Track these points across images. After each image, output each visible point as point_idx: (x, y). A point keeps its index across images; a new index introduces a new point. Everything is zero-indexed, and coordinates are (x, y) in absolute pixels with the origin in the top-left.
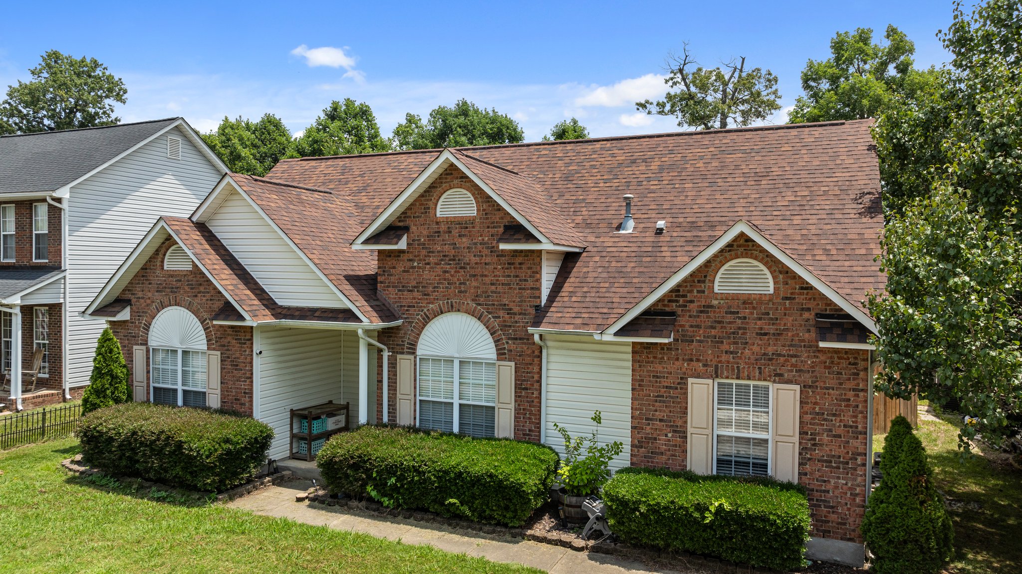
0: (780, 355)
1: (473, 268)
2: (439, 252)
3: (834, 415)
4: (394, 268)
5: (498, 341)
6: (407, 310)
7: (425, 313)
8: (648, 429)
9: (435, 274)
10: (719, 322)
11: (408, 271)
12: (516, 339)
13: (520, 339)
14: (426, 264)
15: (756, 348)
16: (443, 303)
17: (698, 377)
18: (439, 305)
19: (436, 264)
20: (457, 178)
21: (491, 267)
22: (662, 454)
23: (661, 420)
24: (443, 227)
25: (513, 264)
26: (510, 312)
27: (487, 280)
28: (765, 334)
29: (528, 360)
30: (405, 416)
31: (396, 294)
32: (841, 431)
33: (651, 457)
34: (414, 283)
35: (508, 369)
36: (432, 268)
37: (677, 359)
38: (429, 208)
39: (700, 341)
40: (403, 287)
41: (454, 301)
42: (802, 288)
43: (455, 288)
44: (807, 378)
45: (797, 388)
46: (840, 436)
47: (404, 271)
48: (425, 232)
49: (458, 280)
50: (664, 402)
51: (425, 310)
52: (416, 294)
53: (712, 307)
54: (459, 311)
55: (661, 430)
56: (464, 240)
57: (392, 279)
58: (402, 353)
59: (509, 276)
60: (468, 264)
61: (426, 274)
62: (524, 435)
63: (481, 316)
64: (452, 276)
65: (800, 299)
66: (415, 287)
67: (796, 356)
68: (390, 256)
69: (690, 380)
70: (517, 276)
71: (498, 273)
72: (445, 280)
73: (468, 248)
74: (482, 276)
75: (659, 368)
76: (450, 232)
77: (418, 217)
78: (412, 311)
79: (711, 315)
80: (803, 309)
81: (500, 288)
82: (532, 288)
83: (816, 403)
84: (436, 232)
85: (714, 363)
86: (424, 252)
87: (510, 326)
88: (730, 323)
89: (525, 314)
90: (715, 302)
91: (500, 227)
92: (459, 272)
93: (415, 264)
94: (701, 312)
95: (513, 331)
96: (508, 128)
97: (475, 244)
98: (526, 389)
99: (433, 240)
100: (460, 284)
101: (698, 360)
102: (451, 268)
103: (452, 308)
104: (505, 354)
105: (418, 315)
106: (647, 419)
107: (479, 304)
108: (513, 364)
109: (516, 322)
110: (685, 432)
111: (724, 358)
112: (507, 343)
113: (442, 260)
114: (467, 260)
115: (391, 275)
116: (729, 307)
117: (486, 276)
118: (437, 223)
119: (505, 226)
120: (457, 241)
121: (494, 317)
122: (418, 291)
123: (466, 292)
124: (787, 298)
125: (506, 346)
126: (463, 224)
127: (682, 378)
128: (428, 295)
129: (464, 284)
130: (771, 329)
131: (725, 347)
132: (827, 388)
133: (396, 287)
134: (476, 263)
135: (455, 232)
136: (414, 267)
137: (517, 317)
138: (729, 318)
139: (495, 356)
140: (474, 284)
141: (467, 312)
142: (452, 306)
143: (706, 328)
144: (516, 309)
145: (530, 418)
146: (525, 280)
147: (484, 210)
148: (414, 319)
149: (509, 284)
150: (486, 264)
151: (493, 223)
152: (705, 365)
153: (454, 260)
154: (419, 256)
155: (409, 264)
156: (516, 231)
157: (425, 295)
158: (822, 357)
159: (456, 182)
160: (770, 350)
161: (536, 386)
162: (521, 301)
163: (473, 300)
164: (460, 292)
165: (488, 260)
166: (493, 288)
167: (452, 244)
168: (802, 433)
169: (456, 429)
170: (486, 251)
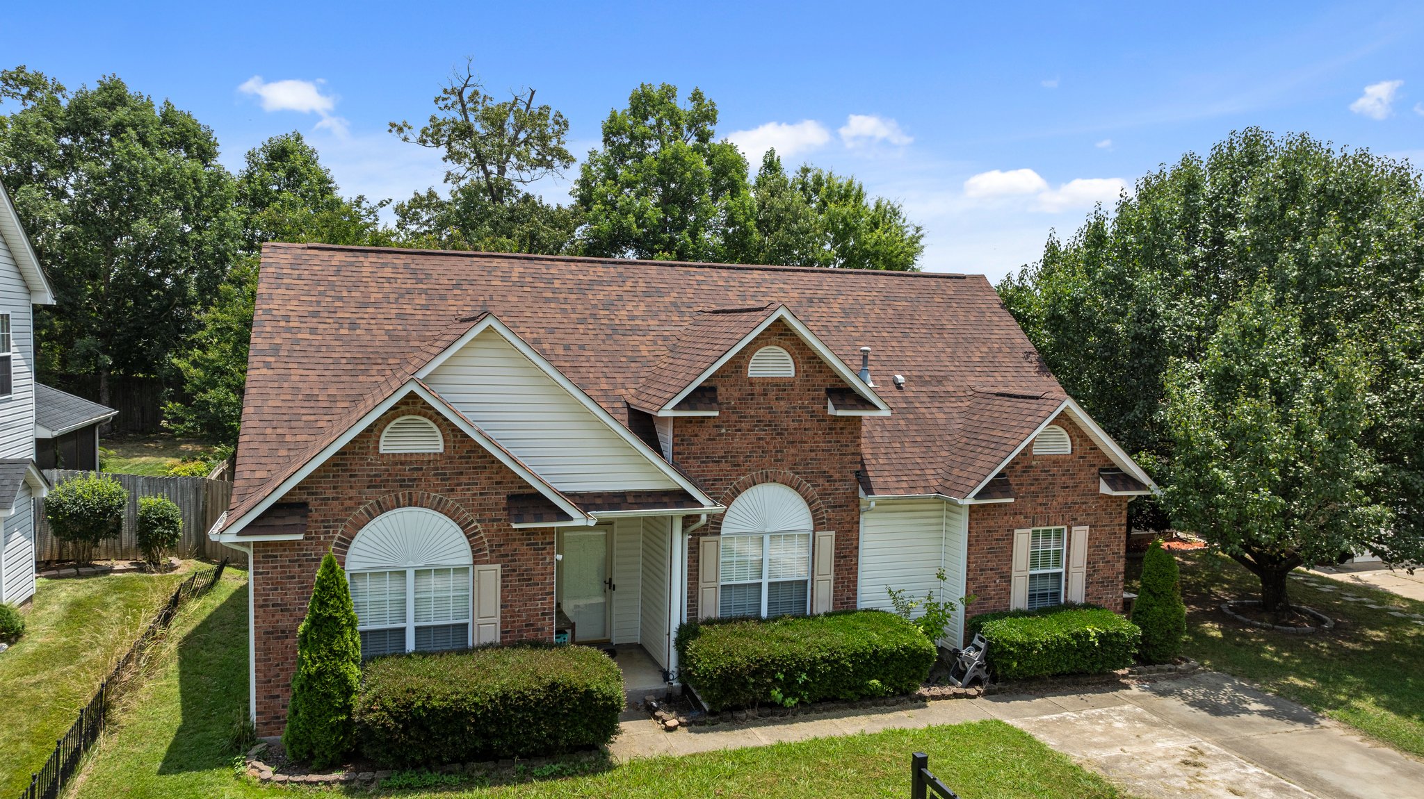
0: (1075, 503)
1: (791, 434)
2: (752, 417)
3: (1107, 546)
4: (696, 435)
5: (817, 510)
6: (713, 485)
7: (735, 487)
8: (982, 579)
9: (747, 441)
10: (1037, 480)
11: (714, 439)
12: (836, 507)
13: (840, 506)
14: (736, 430)
15: (1060, 499)
16: (757, 474)
17: (1021, 528)
18: (752, 476)
19: (748, 430)
20: (775, 335)
21: (810, 433)
22: (991, 598)
23: (991, 569)
24: (758, 389)
25: (835, 429)
26: (830, 479)
27: (807, 446)
28: (1067, 487)
29: (847, 526)
30: (710, 606)
31: (699, 467)
32: (1110, 558)
33: (983, 603)
34: (721, 453)
35: (827, 540)
36: (743, 435)
37: (1006, 514)
38: (741, 367)
39: (1022, 497)
40: (707, 457)
41: (769, 471)
42: (1091, 449)
43: (771, 456)
44: (1092, 519)
45: (1087, 528)
46: (1109, 562)
47: (709, 439)
48: (736, 395)
49: (774, 447)
50: (994, 553)
51: (735, 483)
52: (723, 465)
53: (1031, 467)
54: (774, 481)
55: (991, 578)
56: (782, 403)
57: (693, 449)
58: (706, 535)
59: (830, 442)
60: (786, 430)
61: (737, 442)
62: (842, 603)
63: (799, 485)
64: (767, 443)
65: (1090, 458)
66: (722, 457)
67: (1086, 503)
68: (691, 422)
69: (1016, 531)
70: (838, 442)
71: (818, 439)
72: (759, 448)
73: (786, 412)
74: (802, 442)
75: (992, 523)
76: (766, 395)
77: (727, 376)
78: (718, 485)
79: (1031, 474)
80: (1091, 466)
81: (820, 455)
82: (853, 454)
83: (1097, 539)
84: (749, 395)
85: (1032, 515)
86: (734, 417)
87: (830, 494)
88: (1044, 480)
89: (845, 481)
90: (1034, 463)
91: (821, 390)
92: (775, 439)
93: (723, 431)
94: (1024, 472)
95: (833, 498)
97: (794, 408)
98: (845, 557)
99: (745, 403)
100: (777, 452)
101: (1021, 513)
102: (766, 435)
103: (766, 479)
104: (824, 523)
105: (725, 489)
106: (981, 570)
107: (798, 473)
108: (833, 533)
109: (837, 489)
110: (1010, 577)
111: (1039, 509)
112: (827, 512)
113: (756, 426)
114: (784, 425)
115: (693, 444)
116: (1044, 467)
117: (805, 442)
118: (751, 384)
119: (827, 389)
120: (774, 404)
121: (813, 486)
122: (726, 462)
123: (783, 460)
124: (1081, 457)
125: (825, 515)
126: (780, 387)
127: (1008, 531)
128: (739, 465)
129: (781, 451)
130: (1070, 483)
131: (1040, 500)
132: (1104, 526)
133: (699, 458)
134: (795, 429)
135: (772, 395)
136: (721, 435)
137: (837, 484)
138: (1043, 476)
139: (811, 527)
140: (793, 451)
141: (783, 483)
142: (767, 477)
143: (1027, 485)
144: (836, 476)
145: (848, 586)
146: (847, 446)
147: (804, 372)
148: (721, 494)
149: (830, 450)
150: (805, 429)
151: (814, 385)
152: (1025, 517)
153: (770, 426)
154: (728, 421)
155: (715, 431)
156: (845, 394)
157: (735, 466)
158: (1102, 502)
159: (774, 339)
160: (1070, 500)
161: (854, 553)
162: (842, 468)
163: (791, 469)
164: (776, 460)
165: (808, 425)
166: (813, 454)
167: (768, 408)
168: (1088, 563)
169: (764, 613)
170: (806, 416)
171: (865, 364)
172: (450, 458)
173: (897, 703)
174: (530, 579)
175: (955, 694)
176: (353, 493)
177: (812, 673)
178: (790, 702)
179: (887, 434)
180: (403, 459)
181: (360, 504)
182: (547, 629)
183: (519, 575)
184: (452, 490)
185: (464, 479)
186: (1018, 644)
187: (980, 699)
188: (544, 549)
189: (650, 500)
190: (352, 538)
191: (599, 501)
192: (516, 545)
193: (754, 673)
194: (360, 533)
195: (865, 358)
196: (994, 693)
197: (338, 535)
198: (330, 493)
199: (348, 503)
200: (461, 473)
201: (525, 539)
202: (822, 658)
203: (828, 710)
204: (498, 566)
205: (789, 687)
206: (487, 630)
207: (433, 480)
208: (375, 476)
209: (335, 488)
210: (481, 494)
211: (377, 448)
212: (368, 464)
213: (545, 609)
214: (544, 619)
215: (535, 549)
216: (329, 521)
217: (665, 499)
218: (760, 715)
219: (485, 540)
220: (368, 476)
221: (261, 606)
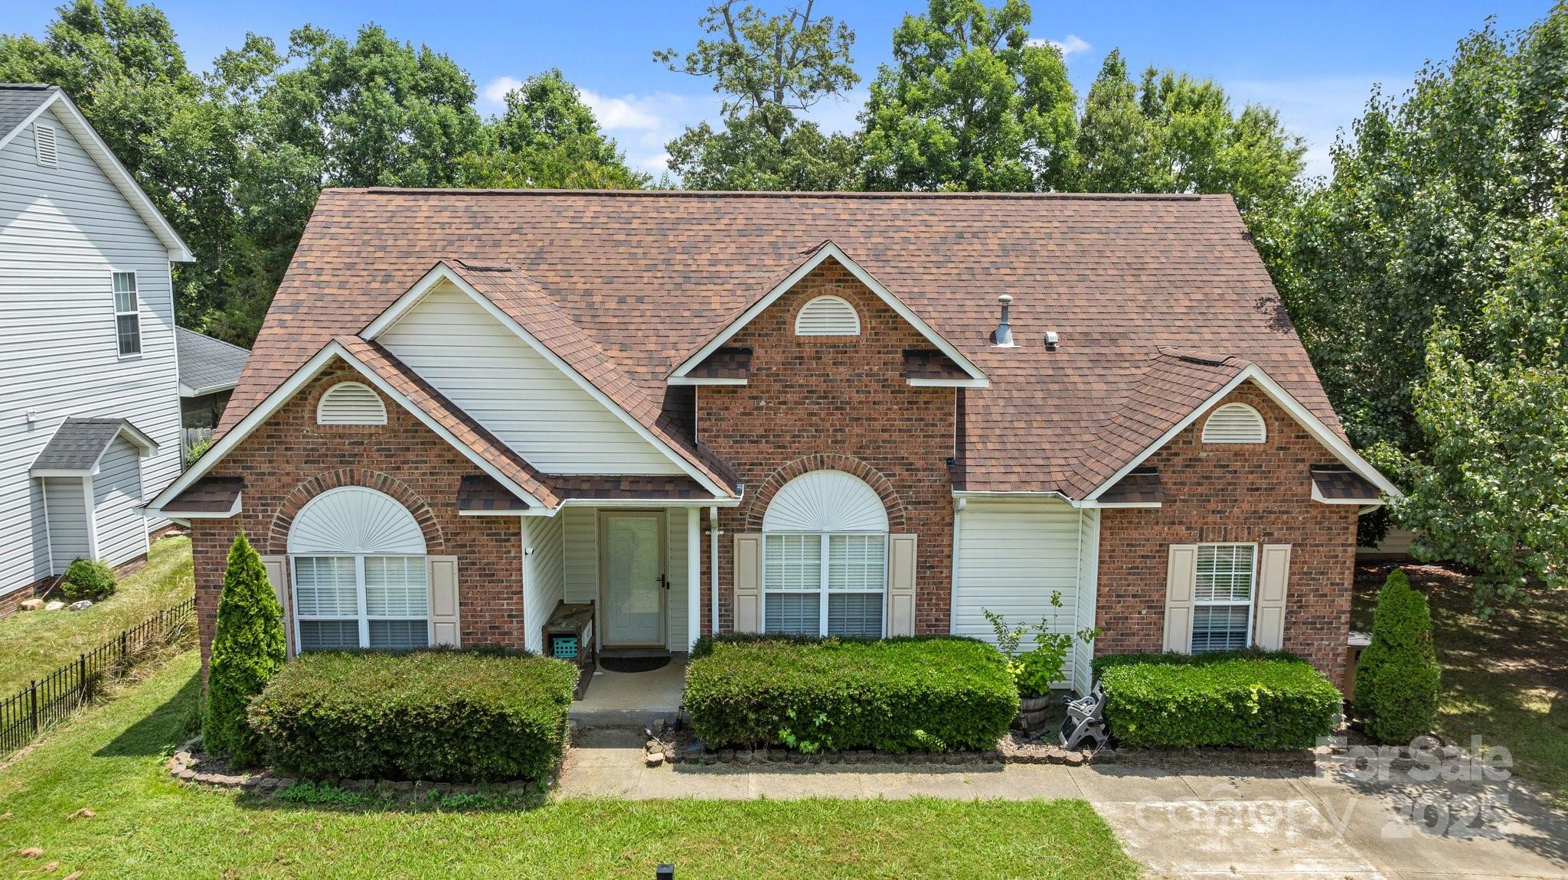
0: (1270, 512)
1: (855, 409)
2: (801, 386)
3: (1322, 573)
4: (727, 409)
5: (893, 506)
6: (749, 470)
7: (779, 474)
8: (1119, 608)
9: (794, 417)
10: (1207, 478)
11: (751, 414)
12: (919, 503)
13: (925, 503)
14: (780, 403)
15: (1245, 506)
16: (809, 459)
17: (1180, 542)
18: (802, 461)
19: (796, 403)
20: (831, 281)
21: (882, 408)
22: (1133, 634)
23: (1134, 596)
24: (808, 351)
25: (916, 403)
26: (910, 468)
27: (877, 425)
28: (1257, 489)
29: (935, 529)
30: (751, 618)
31: (731, 447)
32: (1326, 590)
33: (1120, 640)
34: (761, 432)
35: (907, 545)
36: (790, 409)
37: (1157, 523)
38: (784, 323)
39: (1183, 501)
40: (742, 436)
41: (825, 455)
42: (1298, 437)
43: (828, 436)
44: (1297, 535)
45: (1289, 547)
46: (1325, 595)
47: (744, 414)
48: (779, 358)
49: (832, 425)
50: (1139, 574)
51: (779, 469)
52: (763, 446)
53: (1200, 460)
54: (833, 468)
55: (1133, 607)
56: (841, 369)
57: (724, 425)
58: (742, 531)
59: (910, 419)
60: (848, 403)
61: (781, 418)
62: (928, 626)
63: (867, 474)
64: (823, 420)
65: (1295, 449)
66: (762, 436)
67: (1287, 512)
68: (719, 392)
69: (1172, 547)
70: (921, 420)
71: (893, 416)
72: (811, 425)
73: (848, 380)
74: (870, 419)
75: (1135, 535)
76: (820, 358)
77: (766, 335)
78: (757, 470)
79: (1199, 469)
80: (1297, 460)
81: (896, 436)
82: (943, 436)
83: (1305, 562)
84: (796, 358)
85: (1199, 525)
86: (777, 386)
87: (910, 487)
88: (1219, 478)
89: (932, 470)
90: (1203, 455)
91: (896, 352)
92: (832, 414)
93: (763, 403)
94: (1187, 466)
95: (914, 492)
96: (452, 80)
97: (859, 375)
98: (933, 567)
99: (792, 369)
100: (836, 431)
101: (1181, 523)
102: (820, 409)
103: (821, 465)
104: (902, 524)
105: (767, 476)
106: (1118, 596)
107: (865, 459)
108: (914, 536)
109: (920, 481)
110: (1163, 607)
111: (1211, 518)
112: (906, 509)
113: (806, 398)
114: (846, 397)
115: (722, 420)
116: (1219, 460)
117: (875, 419)
118: (799, 345)
119: (905, 352)
120: (831, 371)
121: (886, 475)
122: (767, 442)
123: (844, 442)
124: (1281, 448)
125: (904, 513)
126: (840, 348)
127: (1161, 545)
128: (784, 447)
129: (841, 430)
130: (1263, 484)
131: (1212, 506)
132: (1317, 546)
133: (731, 436)
134: (861, 402)
135: (828, 358)
136: (760, 408)
137: (920, 475)
138: (1218, 472)
139: (885, 527)
140: (857, 430)
141: (846, 470)
142: (822, 462)
143: (1192, 485)
144: (919, 464)
145: (937, 605)
146: (933, 425)
147: (873, 328)
148: (761, 481)
149: (910, 431)
150: (874, 403)
151: (886, 346)
152: (1188, 529)
153: (826, 398)
154: (768, 391)
155: (751, 403)
156: (927, 357)
157: (779, 447)
158: (1314, 512)
159: (828, 286)
160: (1261, 507)
161: (946, 562)
162: (927, 453)
163: (855, 453)
164: (835, 442)
165: (879, 397)
166: (886, 435)
167: (823, 375)
168: (1290, 595)
169: (824, 631)
170: (874, 386)
171: (1004, 317)
172: (393, 431)
173: (963, 761)
174: (493, 575)
175: (1050, 757)
176: (290, 468)
177: (835, 713)
178: (807, 746)
179: (1012, 410)
180: (341, 431)
181: (298, 480)
182: (515, 633)
183: (479, 569)
184: (398, 468)
185: (411, 456)
186: (1138, 700)
187: (1086, 769)
188: (508, 540)
189: (650, 487)
190: (292, 518)
191: (585, 486)
192: (474, 534)
193: (759, 707)
194: (301, 513)
195: (1005, 309)
196: (1109, 761)
197: (277, 514)
198: (265, 468)
199: (285, 479)
200: (408, 449)
201: (485, 529)
202: (851, 696)
203: (864, 761)
204: (454, 558)
205: (803, 728)
206: (446, 631)
207: (376, 455)
208: (312, 449)
209: (270, 462)
210: (432, 474)
211: (315, 419)
212: (304, 437)
213: (512, 610)
214: (512, 622)
215: (497, 541)
216: (266, 499)
217: (669, 487)
218: (770, 759)
219: (439, 527)
220: (305, 449)
221: (203, 587)
